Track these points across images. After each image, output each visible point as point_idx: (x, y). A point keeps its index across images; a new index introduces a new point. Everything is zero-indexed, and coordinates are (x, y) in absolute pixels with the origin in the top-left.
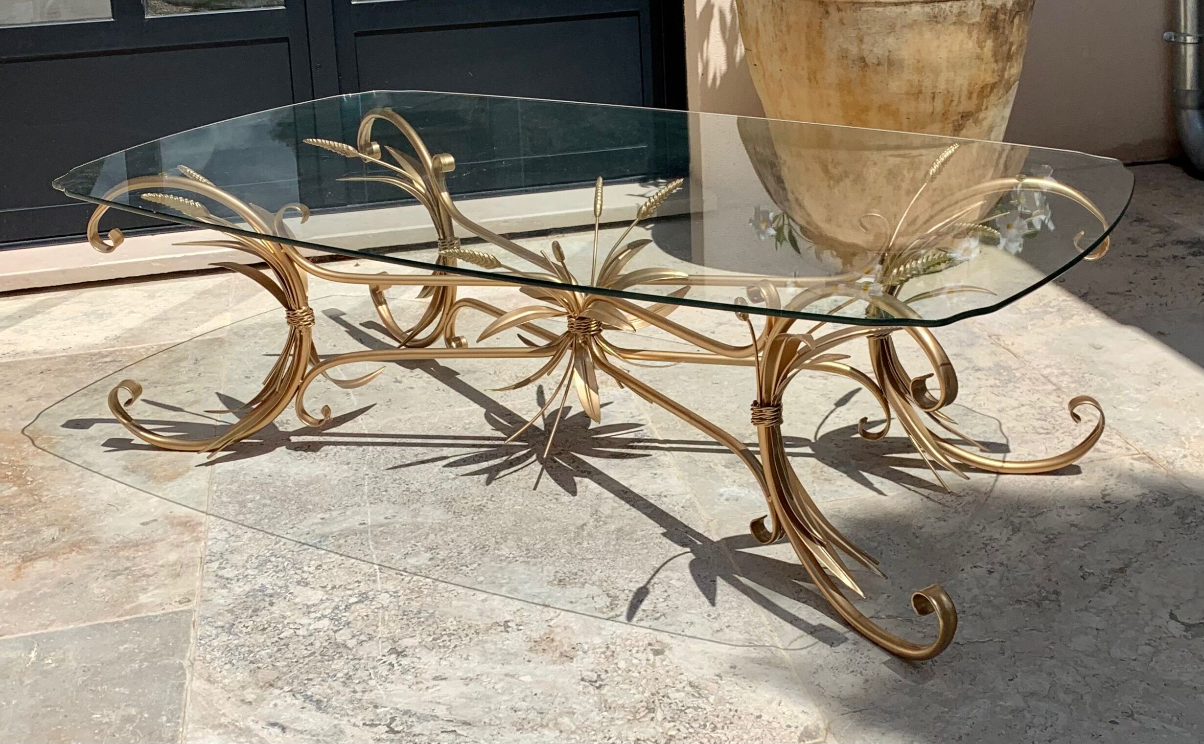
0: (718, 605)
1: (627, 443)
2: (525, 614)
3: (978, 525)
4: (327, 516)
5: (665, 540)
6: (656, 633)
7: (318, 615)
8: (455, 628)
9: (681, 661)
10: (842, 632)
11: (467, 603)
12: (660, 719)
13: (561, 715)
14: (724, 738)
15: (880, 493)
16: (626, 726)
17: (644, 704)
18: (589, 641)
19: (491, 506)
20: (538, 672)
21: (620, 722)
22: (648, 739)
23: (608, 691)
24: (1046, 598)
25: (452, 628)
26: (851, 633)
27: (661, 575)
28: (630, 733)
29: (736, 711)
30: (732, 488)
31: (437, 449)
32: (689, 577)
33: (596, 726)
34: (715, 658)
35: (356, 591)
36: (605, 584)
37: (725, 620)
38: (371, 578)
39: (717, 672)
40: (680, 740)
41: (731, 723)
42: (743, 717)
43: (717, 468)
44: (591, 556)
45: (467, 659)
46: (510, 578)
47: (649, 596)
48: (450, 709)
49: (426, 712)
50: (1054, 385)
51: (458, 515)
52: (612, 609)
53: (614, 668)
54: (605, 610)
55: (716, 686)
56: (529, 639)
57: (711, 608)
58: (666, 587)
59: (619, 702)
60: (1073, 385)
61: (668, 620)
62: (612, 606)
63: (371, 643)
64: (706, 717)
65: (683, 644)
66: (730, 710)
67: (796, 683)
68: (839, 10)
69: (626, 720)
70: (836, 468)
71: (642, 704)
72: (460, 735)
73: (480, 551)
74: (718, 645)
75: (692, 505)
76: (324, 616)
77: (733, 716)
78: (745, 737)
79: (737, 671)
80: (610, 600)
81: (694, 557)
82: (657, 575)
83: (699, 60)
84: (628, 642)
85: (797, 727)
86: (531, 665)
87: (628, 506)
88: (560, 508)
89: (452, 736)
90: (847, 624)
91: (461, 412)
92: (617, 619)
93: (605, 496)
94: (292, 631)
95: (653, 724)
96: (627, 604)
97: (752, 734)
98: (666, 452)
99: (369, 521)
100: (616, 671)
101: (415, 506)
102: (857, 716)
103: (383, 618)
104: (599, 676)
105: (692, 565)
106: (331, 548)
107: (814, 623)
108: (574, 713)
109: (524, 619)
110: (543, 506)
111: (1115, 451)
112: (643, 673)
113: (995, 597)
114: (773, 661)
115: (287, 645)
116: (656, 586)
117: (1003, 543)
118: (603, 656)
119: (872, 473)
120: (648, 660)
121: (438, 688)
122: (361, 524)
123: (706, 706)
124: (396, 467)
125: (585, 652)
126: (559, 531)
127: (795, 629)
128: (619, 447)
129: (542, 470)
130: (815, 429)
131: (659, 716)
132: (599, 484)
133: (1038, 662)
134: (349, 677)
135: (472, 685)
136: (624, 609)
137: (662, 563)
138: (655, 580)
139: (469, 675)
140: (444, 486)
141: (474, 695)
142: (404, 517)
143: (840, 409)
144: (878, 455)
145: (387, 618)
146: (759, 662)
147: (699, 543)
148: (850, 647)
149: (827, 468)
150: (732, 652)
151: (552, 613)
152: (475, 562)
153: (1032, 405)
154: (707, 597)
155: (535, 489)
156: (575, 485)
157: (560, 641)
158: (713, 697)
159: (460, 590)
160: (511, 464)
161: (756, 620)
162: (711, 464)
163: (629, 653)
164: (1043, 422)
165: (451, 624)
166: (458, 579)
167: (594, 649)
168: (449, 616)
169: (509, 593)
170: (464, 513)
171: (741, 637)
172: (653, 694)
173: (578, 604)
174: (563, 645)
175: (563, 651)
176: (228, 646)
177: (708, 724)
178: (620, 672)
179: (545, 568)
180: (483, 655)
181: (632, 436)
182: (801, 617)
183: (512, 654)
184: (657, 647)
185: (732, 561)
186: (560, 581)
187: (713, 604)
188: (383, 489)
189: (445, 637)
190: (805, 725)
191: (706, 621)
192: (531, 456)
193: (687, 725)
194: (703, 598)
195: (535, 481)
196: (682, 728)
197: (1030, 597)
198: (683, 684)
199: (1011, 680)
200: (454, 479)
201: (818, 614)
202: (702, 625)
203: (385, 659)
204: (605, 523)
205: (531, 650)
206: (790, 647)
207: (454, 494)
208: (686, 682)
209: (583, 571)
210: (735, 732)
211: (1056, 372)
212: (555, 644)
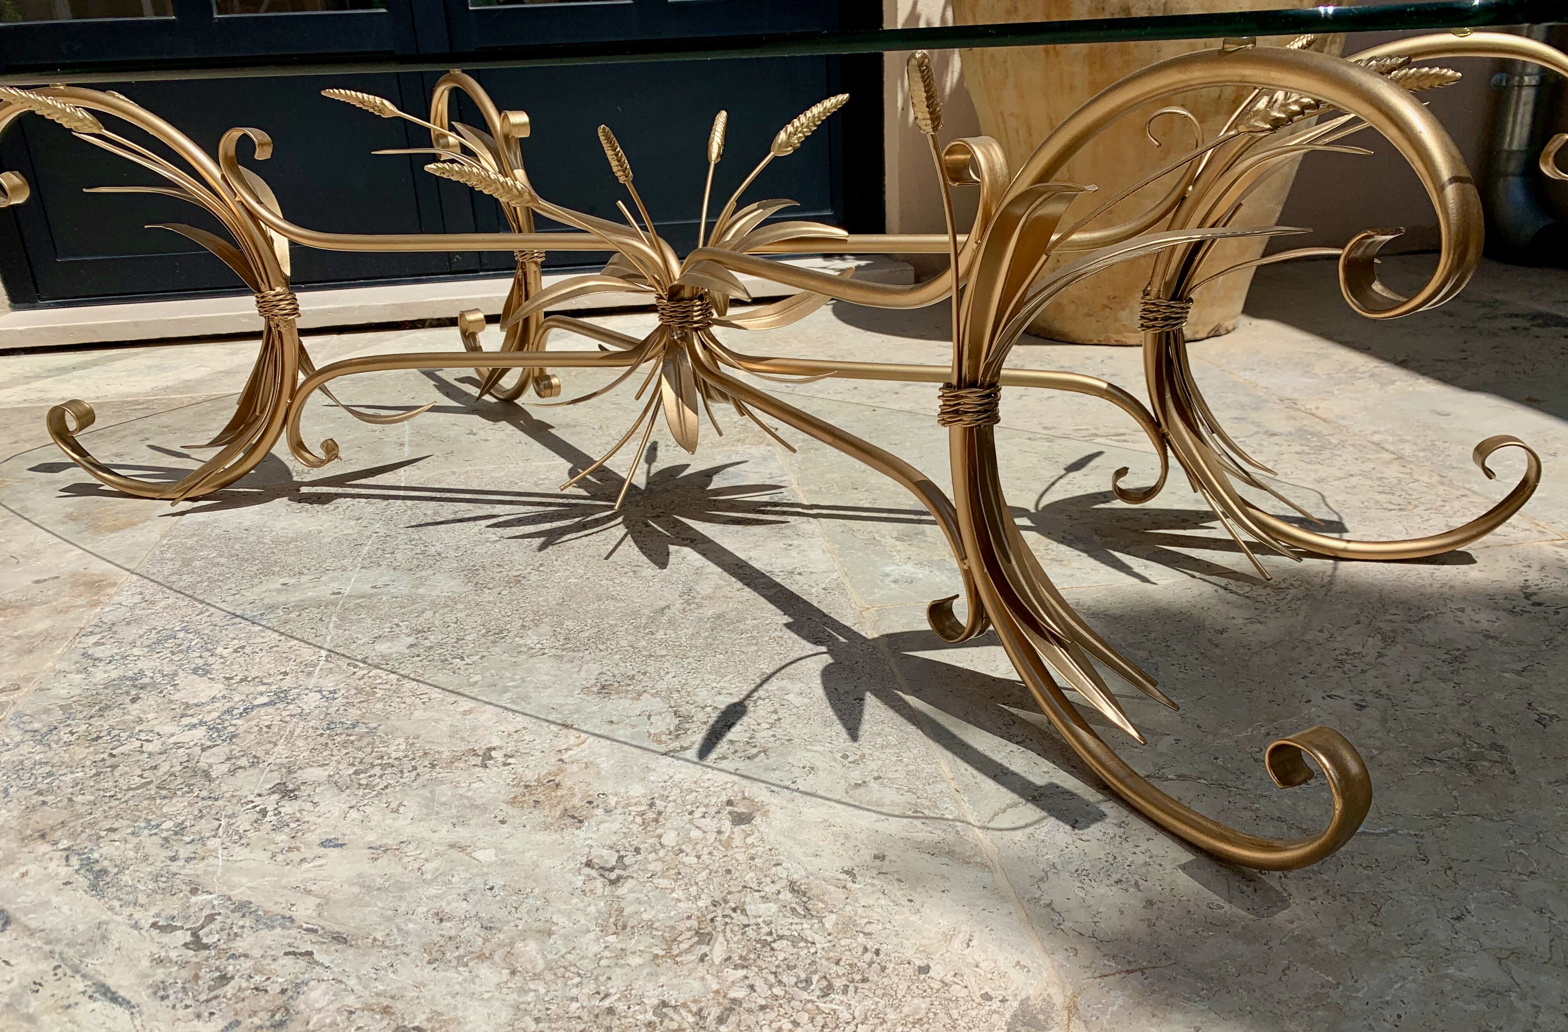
0: (862, 740)
1: (756, 507)
2: (527, 738)
3: (1321, 631)
4: (291, 581)
5: (789, 634)
6: (745, 782)
7: (195, 721)
8: (401, 754)
9: (781, 839)
10: (1092, 800)
11: (436, 715)
12: (717, 961)
13: (524, 935)
14: (845, 1015)
15: (1144, 580)
16: (645, 972)
17: (694, 923)
18: (623, 790)
19: (534, 577)
20: (511, 844)
21: (635, 961)
22: (684, 1005)
23: (631, 891)
24: (1479, 756)
25: (394, 755)
26: (1111, 804)
27: (774, 685)
28: (650, 986)
29: (877, 952)
30: (904, 567)
31: (488, 506)
32: (819, 691)
33: (587, 965)
34: (847, 837)
35: (274, 688)
36: (675, 695)
37: (873, 766)
38: (308, 668)
39: (848, 865)
40: (750, 1011)
41: (864, 980)
42: (891, 966)
43: (883, 541)
44: (664, 652)
45: (397, 811)
46: (523, 680)
47: (745, 719)
48: (324, 903)
49: (277, 909)
50: (1392, 453)
51: (479, 587)
52: (677, 736)
53: (653, 846)
54: (664, 738)
55: (841, 894)
56: (518, 781)
57: (849, 743)
58: (777, 706)
59: (645, 916)
60: (1422, 454)
61: (771, 761)
62: (677, 733)
63: (252, 771)
64: (813, 962)
65: (790, 806)
66: (866, 950)
67: (1004, 899)
69: (648, 957)
70: (1069, 546)
71: (689, 923)
72: (317, 963)
73: (492, 638)
74: (856, 811)
75: (840, 586)
76: (201, 723)
77: (870, 964)
78: (892, 1015)
79: (886, 866)
80: (677, 721)
81: (831, 661)
82: (765, 686)
83: (899, 90)
84: (690, 798)
85: (1004, 1001)
86: (505, 829)
87: (740, 585)
88: (637, 583)
89: (302, 963)
90: (1102, 786)
91: (537, 467)
92: (682, 754)
93: (708, 570)
94: (138, 744)
95: (701, 970)
96: (705, 729)
97: (906, 1010)
98: (811, 519)
99: (347, 590)
100: (655, 851)
101: (423, 573)
102: (1135, 980)
103: (292, 733)
104: (621, 858)
105: (827, 674)
106: (274, 623)
107: (1039, 780)
108: (550, 934)
109: (522, 747)
110: (612, 580)
111: (1522, 535)
112: (705, 857)
113: (1381, 750)
114: (958, 849)
115: (114, 767)
116: (760, 702)
117: (1370, 659)
118: (639, 820)
119: (1129, 553)
120: (719, 832)
121: (322, 861)
122: (334, 594)
123: (817, 938)
124: (421, 525)
125: (608, 811)
126: (627, 614)
127: (1003, 790)
128: (744, 512)
129: (626, 535)
130: (1036, 497)
131: (718, 952)
132: (704, 555)
133: (1507, 883)
134: (180, 830)
135: (383, 861)
136: (697, 738)
137: (778, 666)
138: (761, 692)
139: (385, 841)
140: (476, 549)
141: (379, 881)
142: (403, 586)
143: (1072, 475)
144: (1136, 531)
145: (298, 731)
146: (933, 850)
147: (842, 639)
148: (1111, 831)
149: (1054, 545)
150: (880, 827)
151: (572, 737)
152: (477, 653)
153: (1364, 475)
154: (845, 725)
155: (606, 558)
156: (668, 554)
157: (570, 788)
158: (834, 916)
159: (436, 694)
160: (584, 526)
161: (929, 769)
162: (876, 536)
163: (687, 817)
164: (1390, 496)
165: (396, 748)
166: (441, 678)
167: (628, 805)
168: (400, 733)
169: (513, 702)
170: (490, 586)
171: (898, 798)
172: (715, 904)
173: (621, 726)
174: (573, 795)
175: (569, 806)
176: (22, 763)
177: (815, 978)
178: (662, 853)
179: (585, 667)
180: (427, 806)
181: (766, 499)
182: (1013, 768)
183: (477, 807)
184: (741, 809)
185: (895, 670)
186: (603, 687)
187: (854, 737)
188: (389, 550)
189: (377, 771)
190: (1023, 995)
191: (838, 767)
192: (616, 518)
193: (772, 978)
194: (838, 727)
195: (611, 548)
196: (759, 984)
197: (1449, 753)
198: (777, 887)
199: (1458, 919)
200: (496, 541)
201: (1046, 765)
202: (831, 772)
203: (258, 801)
204: (699, 606)
205: (513, 802)
206: (991, 825)
207: (487, 561)
208: (784, 883)
209: (644, 674)
210: (868, 1003)
211: (1390, 439)
212: (559, 793)
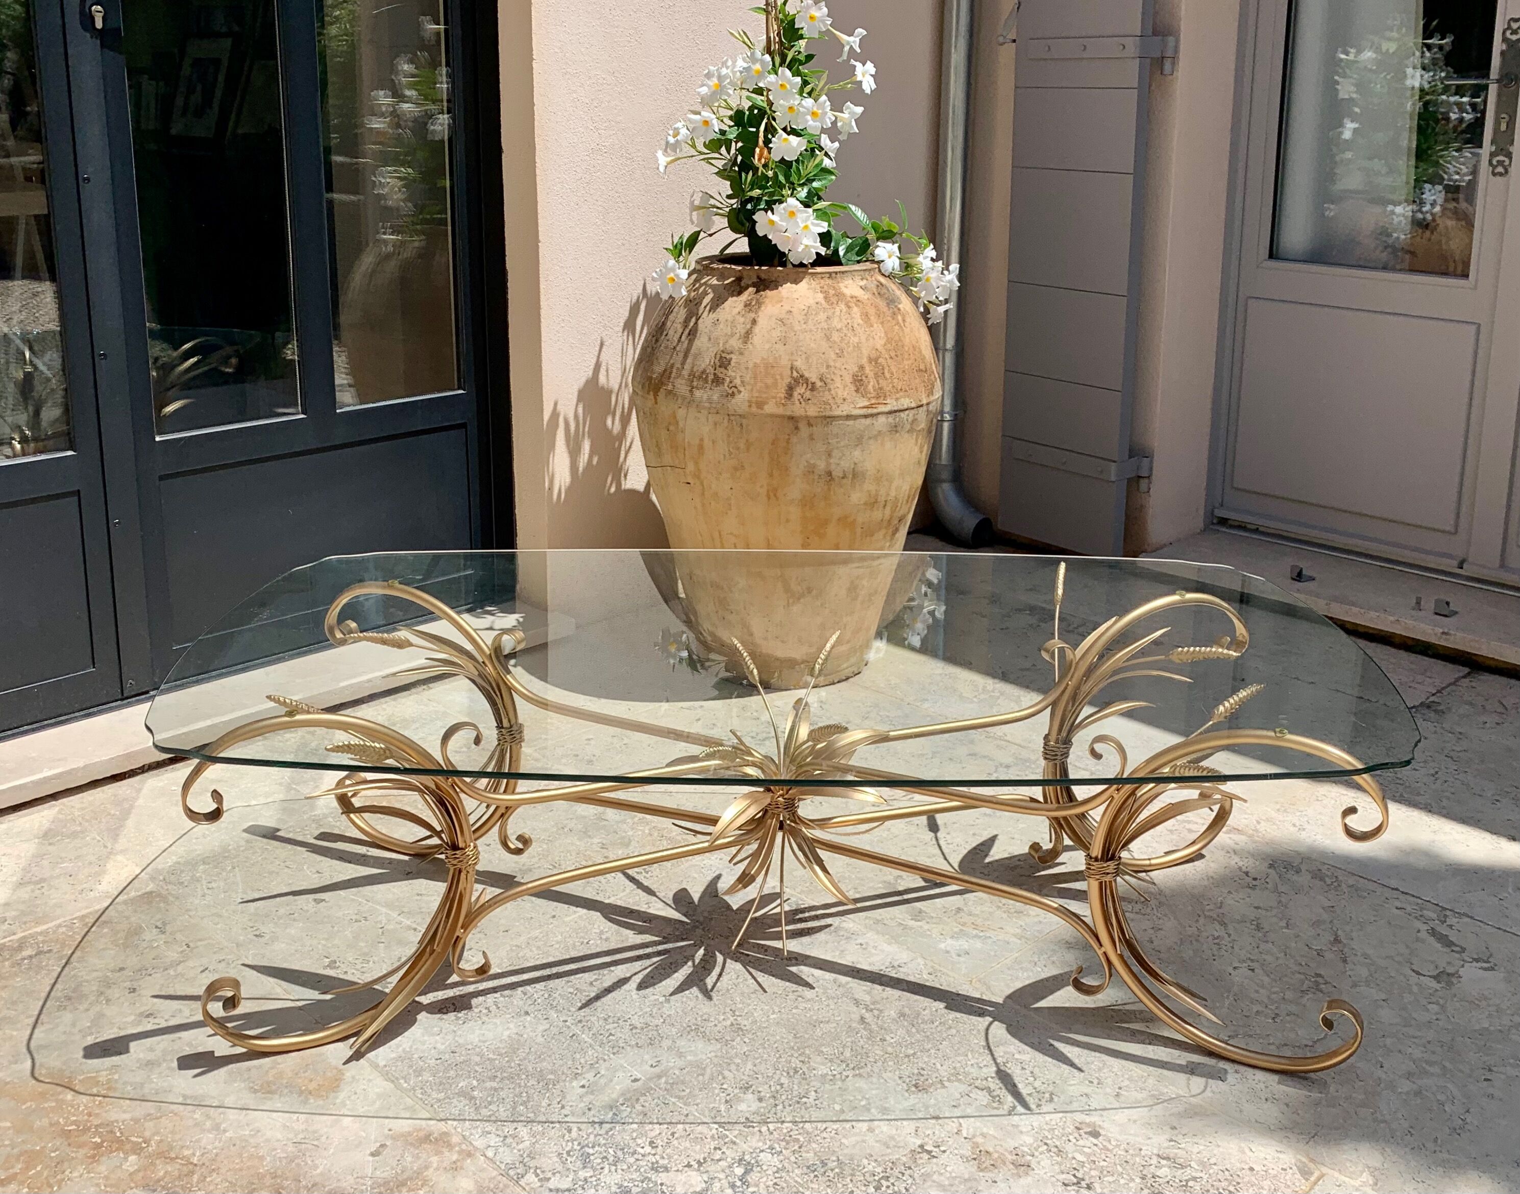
0: (1084, 1069)
2: (928, 1132)
3: (1191, 927)
4: (583, 1082)
5: (957, 1014)
6: (1068, 1114)
8: (881, 1168)
9: (1124, 1136)
10: (1211, 1063)
11: (858, 1138)
18: (1021, 1142)
19: (744, 1021)
25: (878, 1170)
27: (998, 1052)
29: (1227, 1169)
34: (1149, 1124)
36: (961, 1077)
37: (1109, 1082)
39: (1167, 1137)
42: (1239, 1174)
44: (911, 1051)
46: (864, 1097)
47: (1015, 1078)
51: (723, 1041)
52: (1000, 1102)
53: (1078, 1163)
54: (995, 1105)
55: (1183, 1151)
56: (966, 1158)
61: (1063, 1098)
62: (997, 1099)
64: (1213, 1185)
65: (1106, 1119)
66: (1222, 1170)
67: (1240, 1126)
68: (810, 425)
75: (935, 969)
79: (1181, 1130)
80: (985, 1092)
84: (1057, 1133)
85: (1290, 1167)
86: (1001, 1185)
87: (878, 986)
96: (1007, 1092)
99: (639, 1076)
100: (1084, 1166)
101: (665, 1043)
102: (1319, 1140)
104: (1075, 1176)
105: (1014, 1034)
107: (1181, 1061)
109: (934, 1138)
110: (796, 1007)
112: (1108, 1159)
114: (1197, 1111)
116: (1007, 1065)
120: (1096, 1145)
122: (634, 1081)
125: (1033, 1156)
126: (847, 1032)
127: (1174, 1073)
129: (745, 967)
130: (944, 860)
136: (1010, 1099)
137: (983, 1039)
138: (999, 1058)
140: (666, 1012)
142: (671, 1059)
143: (940, 837)
147: (988, 1008)
148: (1237, 1076)
151: (951, 1123)
154: (1067, 1064)
155: (764, 991)
156: (799, 976)
157: (996, 1151)
158: (1193, 1163)
159: (833, 1126)
160: (706, 968)
163: (1071, 1143)
165: (871, 1166)
166: (816, 1115)
168: (857, 1157)
169: (884, 1114)
171: (1144, 1095)
174: (1003, 1154)
175: (1011, 1160)
178: (1087, 1165)
179: (885, 1077)
182: (1163, 1059)
183: (970, 1180)
184: (1086, 1129)
185: (1042, 1019)
186: (916, 1086)
189: (885, 1183)
190: (1293, 1163)
191: (1097, 1089)
194: (1064, 1066)
198: (1155, 1159)
202: (1098, 1093)
204: (880, 1011)
205: (980, 1169)
208: (1154, 1156)
209: (923, 1069)
212: (995, 1155)
